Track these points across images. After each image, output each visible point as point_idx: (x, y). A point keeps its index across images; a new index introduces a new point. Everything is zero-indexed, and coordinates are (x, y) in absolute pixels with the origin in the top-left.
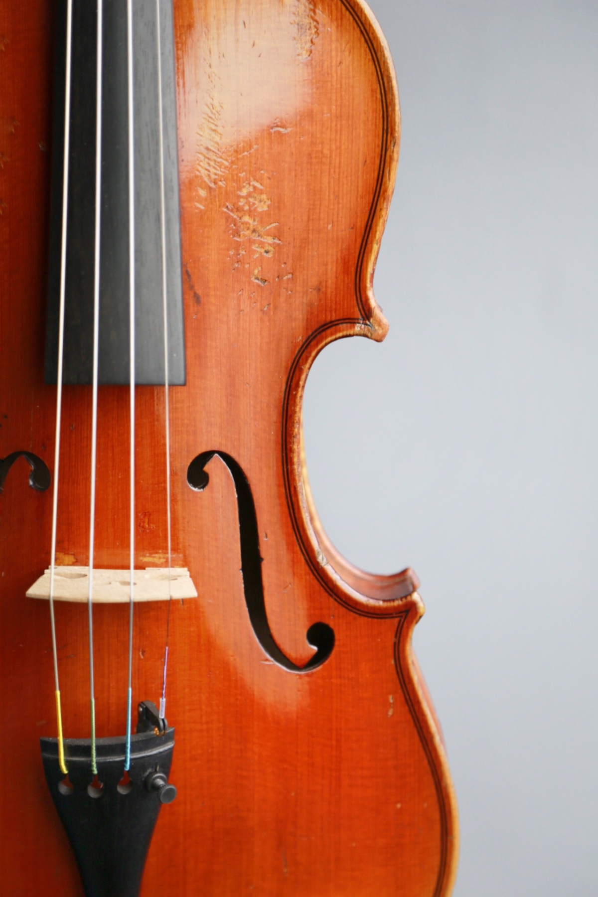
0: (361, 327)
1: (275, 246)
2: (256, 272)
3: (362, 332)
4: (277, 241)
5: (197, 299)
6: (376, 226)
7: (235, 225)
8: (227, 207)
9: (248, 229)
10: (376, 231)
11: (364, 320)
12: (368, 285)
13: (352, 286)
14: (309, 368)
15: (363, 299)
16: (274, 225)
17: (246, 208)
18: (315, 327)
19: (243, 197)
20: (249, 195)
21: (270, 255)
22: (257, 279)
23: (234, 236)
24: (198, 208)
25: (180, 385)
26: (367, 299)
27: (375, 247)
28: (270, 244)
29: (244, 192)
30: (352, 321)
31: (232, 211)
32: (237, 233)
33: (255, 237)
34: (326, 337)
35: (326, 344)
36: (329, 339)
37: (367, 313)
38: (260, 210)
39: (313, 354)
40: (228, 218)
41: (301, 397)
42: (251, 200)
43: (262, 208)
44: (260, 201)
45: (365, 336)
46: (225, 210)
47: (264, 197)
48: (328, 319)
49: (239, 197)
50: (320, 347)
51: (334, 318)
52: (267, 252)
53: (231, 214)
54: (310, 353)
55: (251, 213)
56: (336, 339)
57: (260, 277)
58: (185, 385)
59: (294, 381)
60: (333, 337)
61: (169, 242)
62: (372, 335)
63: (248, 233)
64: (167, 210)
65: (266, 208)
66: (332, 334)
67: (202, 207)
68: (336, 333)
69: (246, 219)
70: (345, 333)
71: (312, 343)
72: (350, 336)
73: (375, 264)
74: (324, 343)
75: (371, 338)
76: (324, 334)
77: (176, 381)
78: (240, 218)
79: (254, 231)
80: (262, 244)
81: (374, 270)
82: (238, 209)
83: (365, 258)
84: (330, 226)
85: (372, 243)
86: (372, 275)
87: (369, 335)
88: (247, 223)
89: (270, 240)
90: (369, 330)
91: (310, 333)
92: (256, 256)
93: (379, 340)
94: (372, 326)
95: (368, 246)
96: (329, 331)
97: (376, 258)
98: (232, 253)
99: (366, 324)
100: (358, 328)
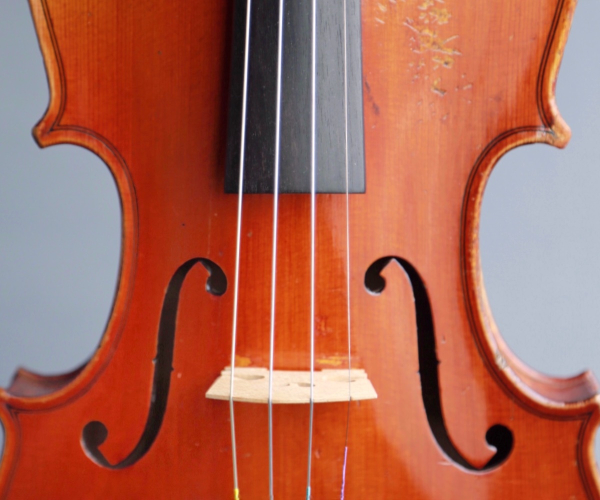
0: (542, 135)
1: (454, 57)
2: (436, 83)
3: (544, 139)
4: (457, 53)
5: (376, 110)
6: (559, 36)
7: (415, 38)
8: (407, 21)
9: (428, 41)
10: (558, 42)
11: (545, 126)
12: (550, 93)
13: (533, 95)
14: (489, 175)
15: (545, 107)
16: (454, 37)
17: (427, 21)
18: (494, 134)
19: (424, 11)
20: (430, 9)
21: (449, 67)
22: (436, 89)
23: (414, 49)
24: (379, 23)
25: (360, 193)
26: (549, 108)
27: (558, 57)
28: (449, 56)
29: (425, 7)
30: (531, 128)
31: (412, 25)
32: (417, 46)
33: (435, 49)
34: (506, 145)
35: (507, 151)
36: (510, 146)
37: (549, 121)
38: (440, 23)
39: (493, 161)
40: (408, 32)
41: (480, 203)
42: (431, 14)
43: (443, 21)
44: (441, 15)
45: (546, 143)
46: (405, 24)
47: (445, 10)
48: (509, 127)
49: (419, 11)
50: (500, 154)
51: (514, 126)
52: (447, 63)
53: (412, 28)
54: (490, 160)
55: (432, 26)
56: (517, 146)
57: (439, 88)
58: (364, 192)
59: (473, 188)
60: (514, 145)
61: (350, 56)
62: (553, 142)
63: (427, 45)
64: (348, 25)
65: (446, 21)
66: (512, 142)
67: (382, 22)
68: (516, 139)
69: (427, 32)
70: (526, 140)
71: (492, 151)
72: (531, 143)
73: (557, 73)
74: (504, 150)
75: (553, 145)
76: (504, 141)
77: (356, 189)
78: (421, 31)
79: (434, 43)
80: (441, 56)
81: (556, 79)
82: (418, 23)
83: (547, 68)
84: (511, 38)
85: (554, 53)
86: (554, 84)
87: (551, 142)
88: (427, 36)
89: (450, 52)
90: (551, 138)
91: (490, 140)
92: (436, 67)
93: (560, 147)
94: (553, 133)
95: (551, 56)
96: (509, 139)
97: (559, 67)
98: (411, 65)
99: (547, 132)
100: (539, 135)
